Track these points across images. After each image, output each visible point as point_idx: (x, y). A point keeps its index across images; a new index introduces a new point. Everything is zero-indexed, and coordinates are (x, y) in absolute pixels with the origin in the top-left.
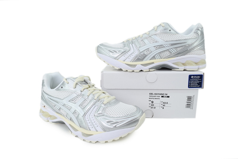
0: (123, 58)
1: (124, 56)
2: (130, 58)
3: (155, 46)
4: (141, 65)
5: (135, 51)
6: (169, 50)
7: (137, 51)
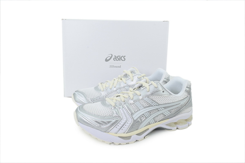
0: (115, 129)
1: (116, 127)
2: (124, 129)
3: (149, 111)
4: (136, 135)
5: (128, 120)
6: (164, 113)
7: (130, 118)
